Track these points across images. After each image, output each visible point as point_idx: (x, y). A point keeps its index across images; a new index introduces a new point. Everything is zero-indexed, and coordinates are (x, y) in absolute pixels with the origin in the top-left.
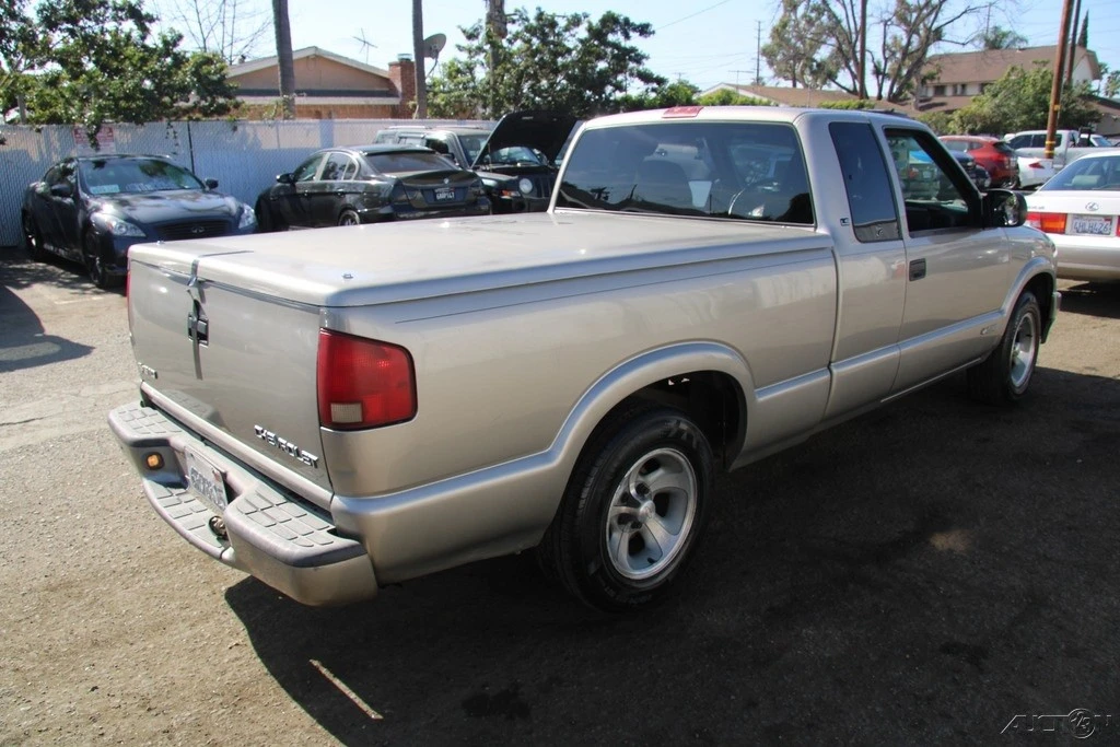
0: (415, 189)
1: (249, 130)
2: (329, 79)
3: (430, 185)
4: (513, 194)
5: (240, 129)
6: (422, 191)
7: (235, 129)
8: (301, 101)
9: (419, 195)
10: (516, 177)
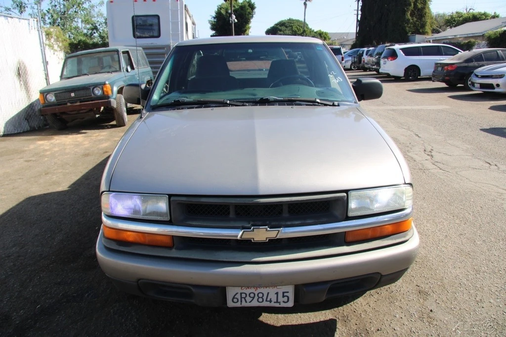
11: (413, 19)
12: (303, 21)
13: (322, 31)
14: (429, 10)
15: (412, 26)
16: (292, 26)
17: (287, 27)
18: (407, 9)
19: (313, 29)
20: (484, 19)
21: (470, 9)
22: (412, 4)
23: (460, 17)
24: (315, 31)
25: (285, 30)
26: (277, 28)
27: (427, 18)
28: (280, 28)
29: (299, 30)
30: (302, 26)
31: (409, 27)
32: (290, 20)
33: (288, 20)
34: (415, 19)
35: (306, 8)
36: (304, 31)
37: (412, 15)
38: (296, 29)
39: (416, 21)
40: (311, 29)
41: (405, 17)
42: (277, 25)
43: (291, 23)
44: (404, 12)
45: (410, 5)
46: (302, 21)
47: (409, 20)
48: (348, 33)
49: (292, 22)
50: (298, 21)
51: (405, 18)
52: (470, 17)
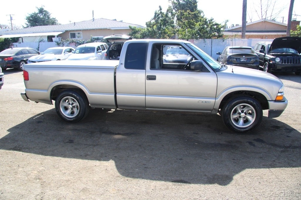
0: (234, 58)
1: (227, 41)
2: (269, 27)
3: (239, 57)
4: (273, 62)
5: (225, 41)
6: (236, 59)
7: (224, 41)
8: (246, 34)
9: (235, 60)
10: (275, 57)
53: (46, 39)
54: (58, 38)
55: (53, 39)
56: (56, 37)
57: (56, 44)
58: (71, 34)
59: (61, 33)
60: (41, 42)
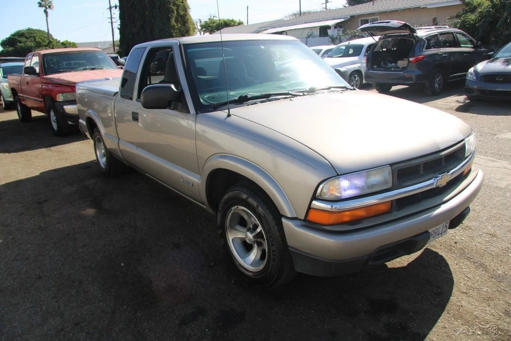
11: (177, 25)
12: (46, 31)
13: (69, 41)
14: (190, 16)
15: (178, 31)
16: (34, 37)
17: (27, 38)
18: (171, 15)
19: (58, 39)
20: (233, 26)
21: (214, 17)
22: (175, 11)
23: (214, 23)
24: (61, 41)
25: (26, 41)
26: (15, 39)
27: (189, 23)
28: (19, 39)
29: (44, 41)
30: (46, 36)
31: (176, 33)
32: (29, 29)
33: (27, 30)
34: (180, 25)
35: (47, 16)
36: (50, 42)
37: (176, 21)
38: (40, 40)
39: (181, 27)
40: (56, 40)
41: (170, 23)
42: (14, 35)
43: (32, 34)
44: (169, 19)
45: (173, 12)
46: (44, 32)
47: (174, 26)
48: (105, 42)
49: (33, 32)
50: (39, 31)
51: (171, 25)
52: (222, 24)
53: (317, 32)
54: (336, 30)
55: (328, 31)
56: (332, 28)
57: (330, 40)
58: (362, 20)
59: (343, 20)
60: (309, 37)
